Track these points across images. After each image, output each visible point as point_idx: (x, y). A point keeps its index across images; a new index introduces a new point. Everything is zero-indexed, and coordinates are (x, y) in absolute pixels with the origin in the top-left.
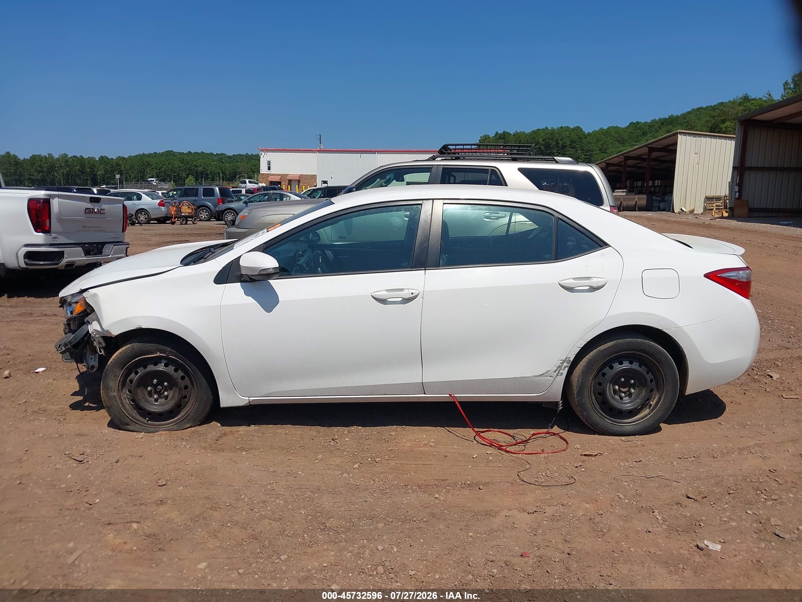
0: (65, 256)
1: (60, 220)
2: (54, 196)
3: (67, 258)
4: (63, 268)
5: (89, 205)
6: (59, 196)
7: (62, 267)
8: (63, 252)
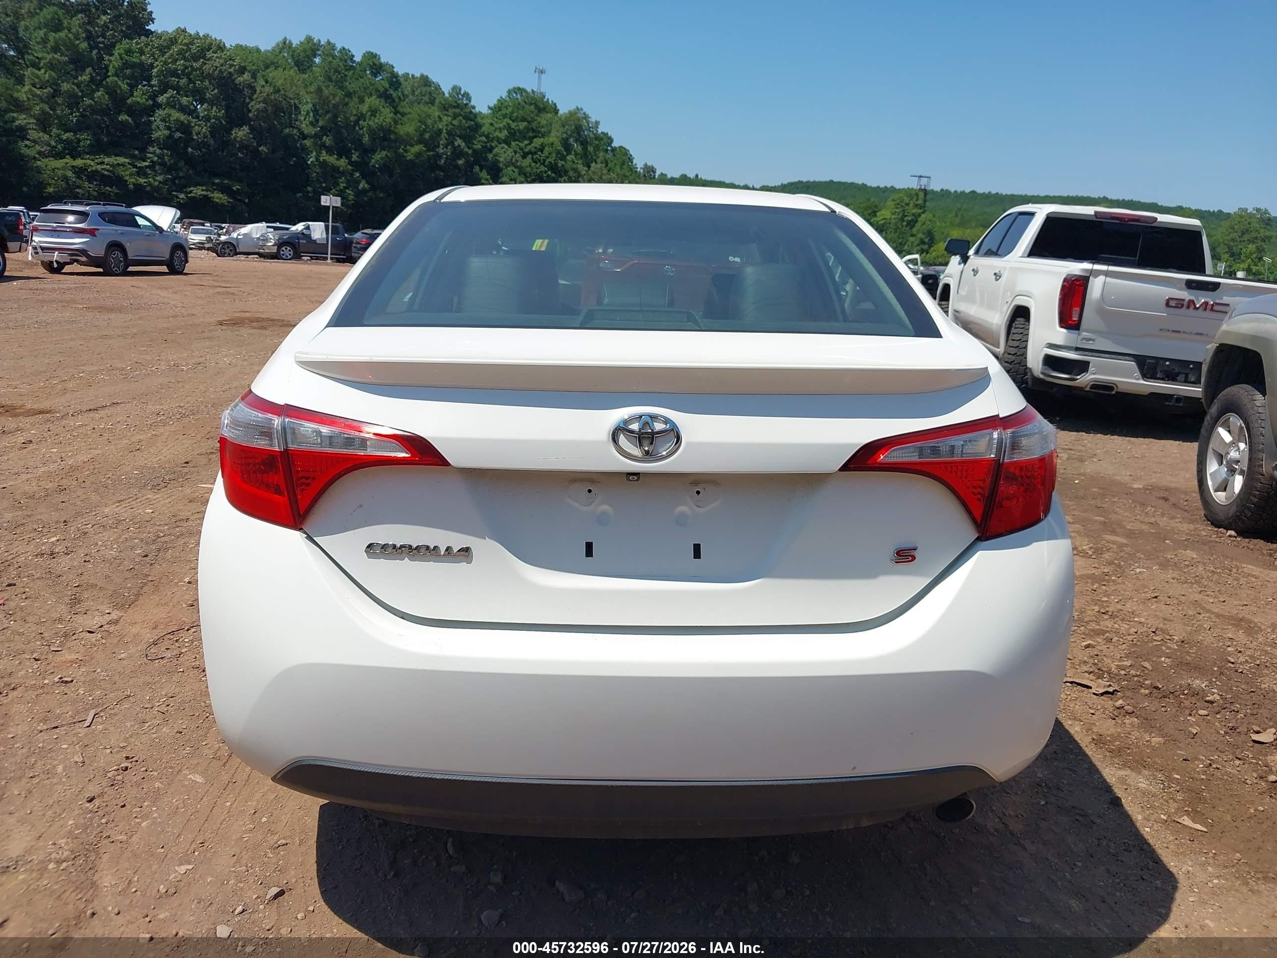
0: (1091, 369)
1: (1101, 311)
2: (1098, 273)
3: (1094, 374)
4: (1088, 389)
5: (1185, 295)
6: (1107, 274)
7: (1086, 386)
8: (1087, 364)
